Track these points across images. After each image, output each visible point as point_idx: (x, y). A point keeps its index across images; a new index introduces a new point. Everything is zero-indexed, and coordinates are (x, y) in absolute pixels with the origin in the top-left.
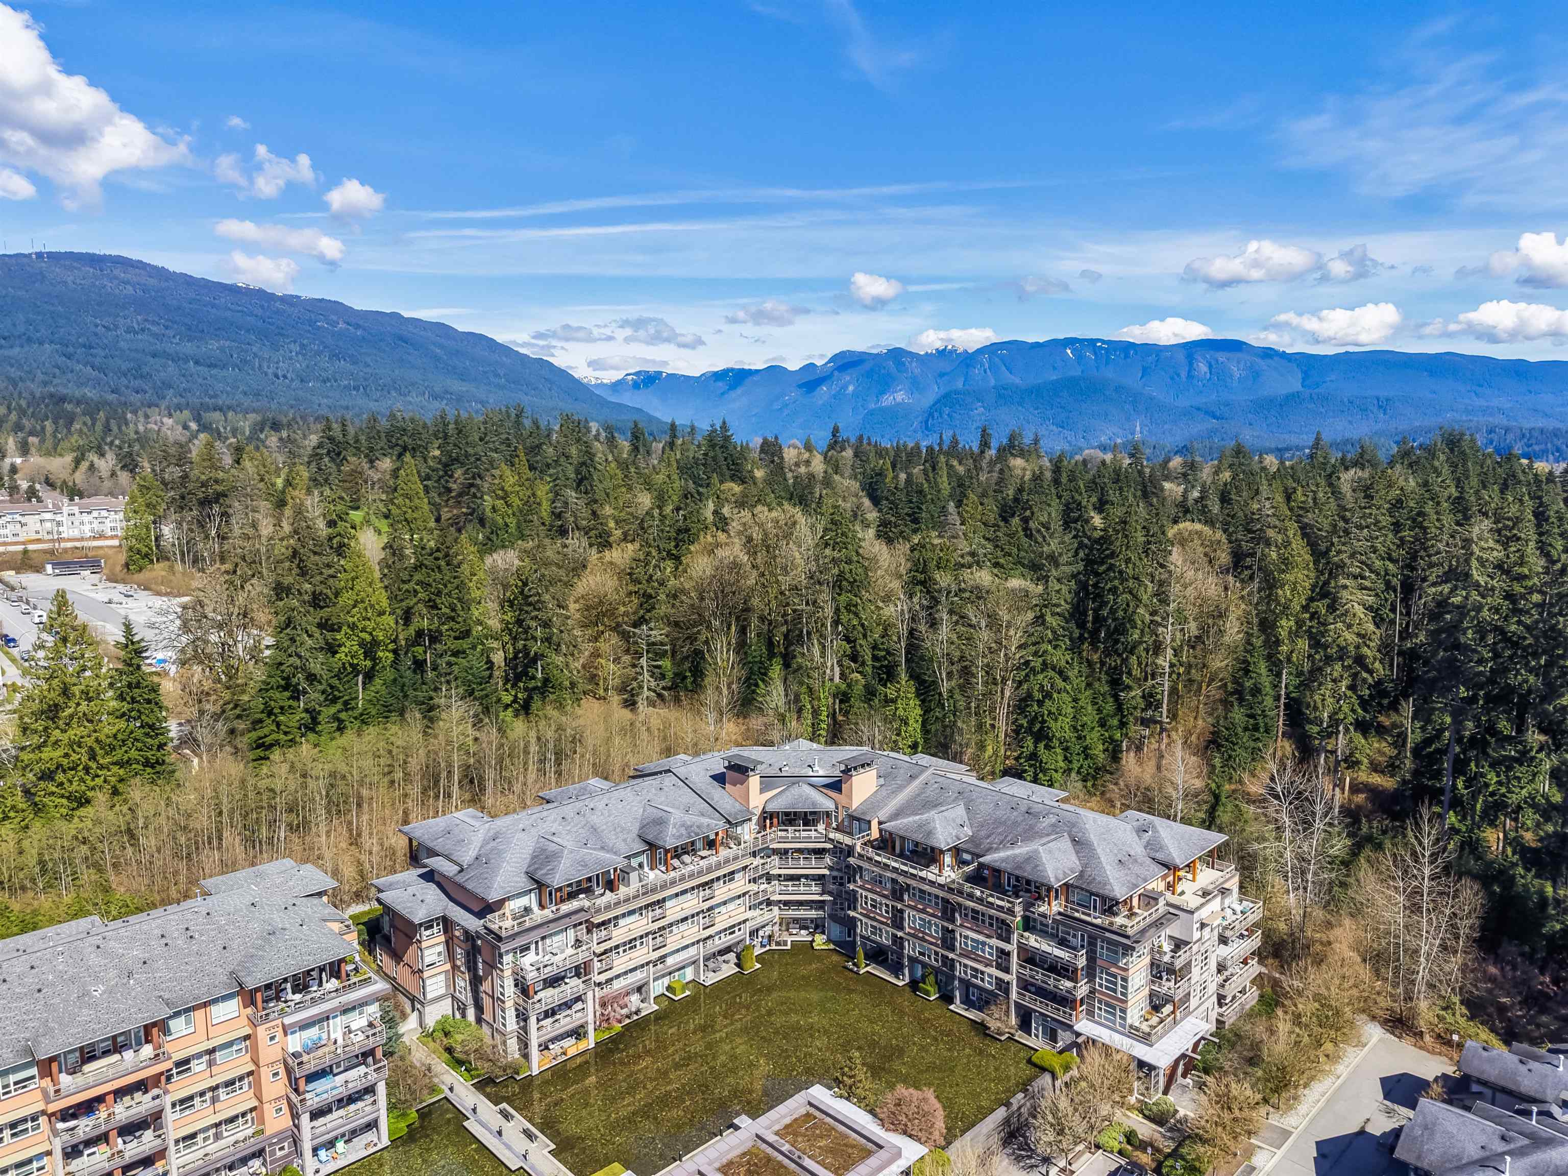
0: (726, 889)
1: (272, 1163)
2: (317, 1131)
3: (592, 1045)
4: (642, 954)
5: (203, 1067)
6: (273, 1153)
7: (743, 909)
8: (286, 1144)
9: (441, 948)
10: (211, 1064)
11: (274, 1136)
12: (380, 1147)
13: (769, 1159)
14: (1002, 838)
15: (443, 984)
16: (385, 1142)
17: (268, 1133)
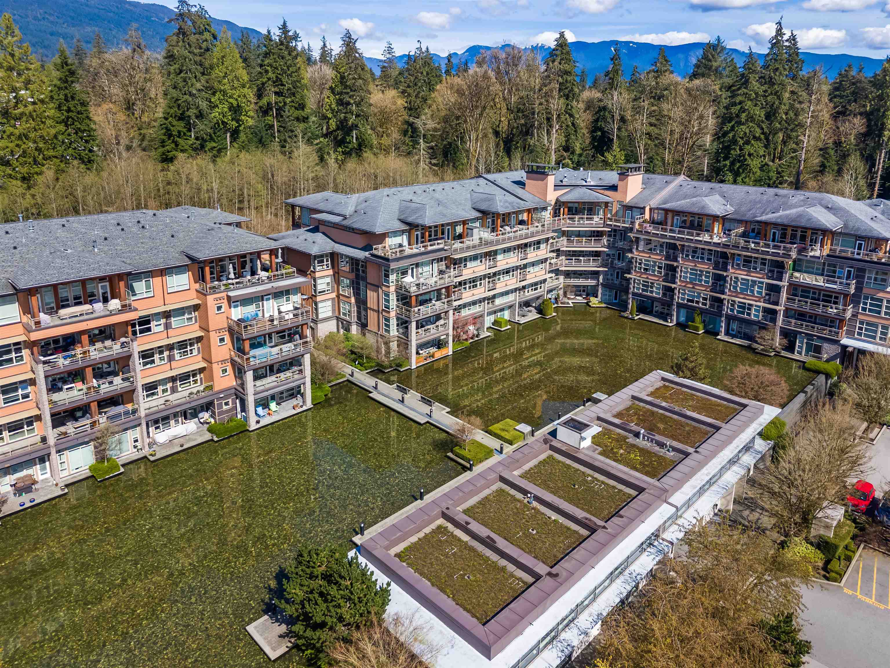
0: (534, 254)
1: (220, 414)
2: (258, 389)
3: (451, 353)
4: (480, 292)
5: (161, 328)
6: (220, 406)
7: (544, 272)
8: (230, 400)
9: (328, 280)
10: (167, 326)
11: (221, 392)
12: (305, 408)
13: (653, 413)
14: (762, 210)
15: (330, 308)
16: (309, 404)
17: (216, 388)
